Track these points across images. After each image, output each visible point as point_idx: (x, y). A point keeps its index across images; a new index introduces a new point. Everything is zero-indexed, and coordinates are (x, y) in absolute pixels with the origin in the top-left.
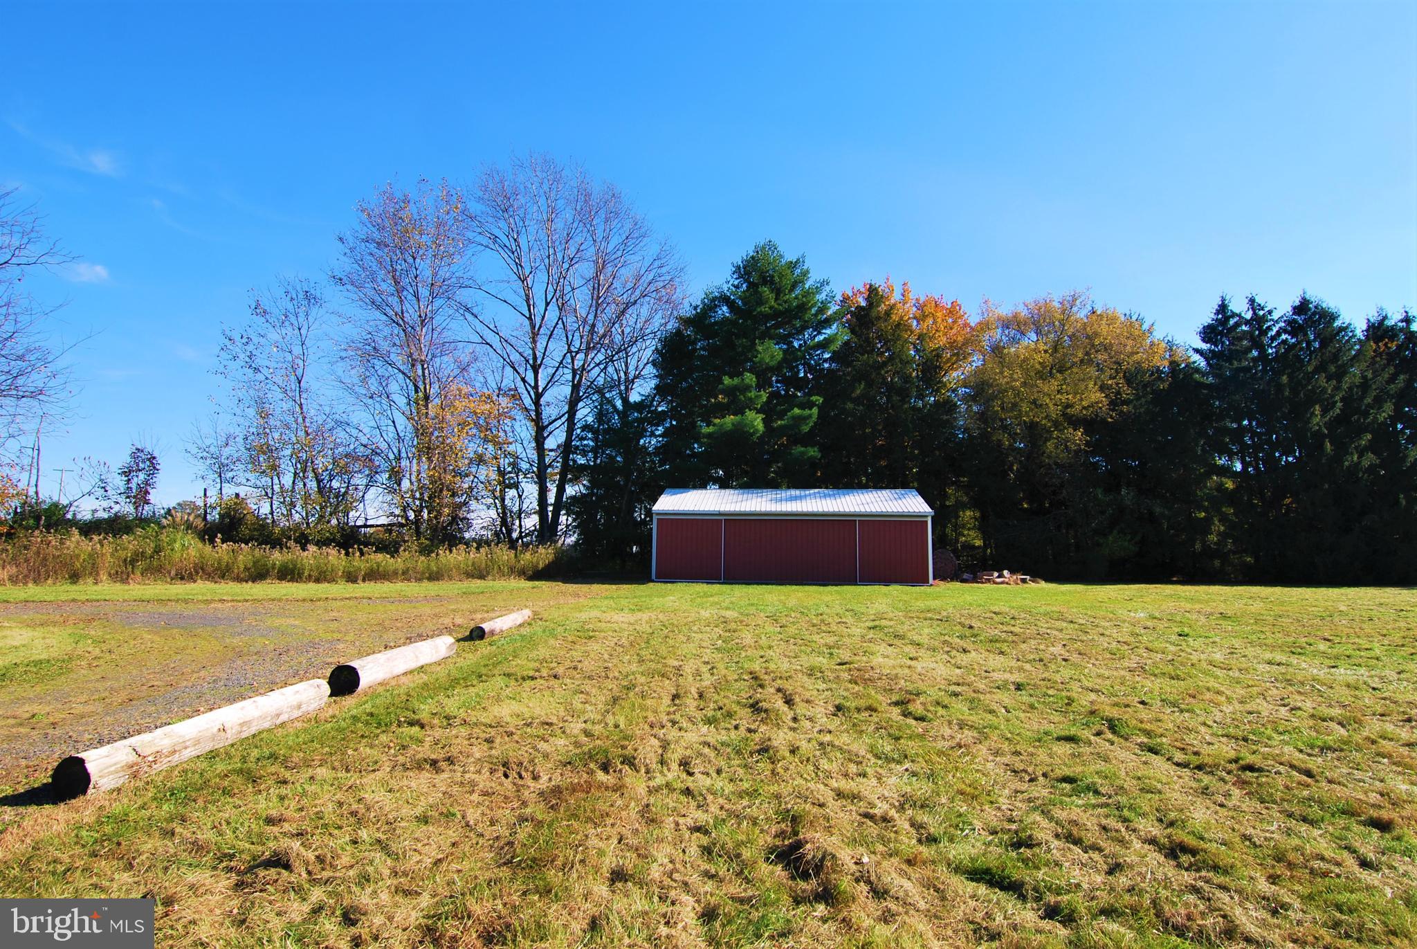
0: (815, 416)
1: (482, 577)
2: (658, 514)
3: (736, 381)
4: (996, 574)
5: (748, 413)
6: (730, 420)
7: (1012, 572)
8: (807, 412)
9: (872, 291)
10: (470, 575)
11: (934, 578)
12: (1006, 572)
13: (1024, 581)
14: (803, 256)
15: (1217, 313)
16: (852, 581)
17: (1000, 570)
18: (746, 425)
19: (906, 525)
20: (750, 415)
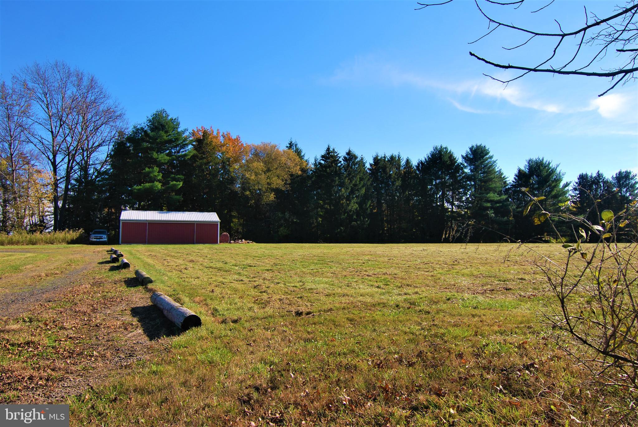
0: (181, 185)
1: (52, 244)
2: (123, 220)
3: (151, 169)
4: (240, 241)
5: (155, 182)
6: (147, 185)
7: (246, 240)
8: (178, 183)
9: (205, 133)
10: (47, 243)
11: (220, 242)
12: (243, 240)
13: (248, 243)
14: (178, 118)
15: (326, 151)
16: (193, 243)
17: (241, 239)
18: (154, 187)
19: (210, 225)
20: (156, 183)
